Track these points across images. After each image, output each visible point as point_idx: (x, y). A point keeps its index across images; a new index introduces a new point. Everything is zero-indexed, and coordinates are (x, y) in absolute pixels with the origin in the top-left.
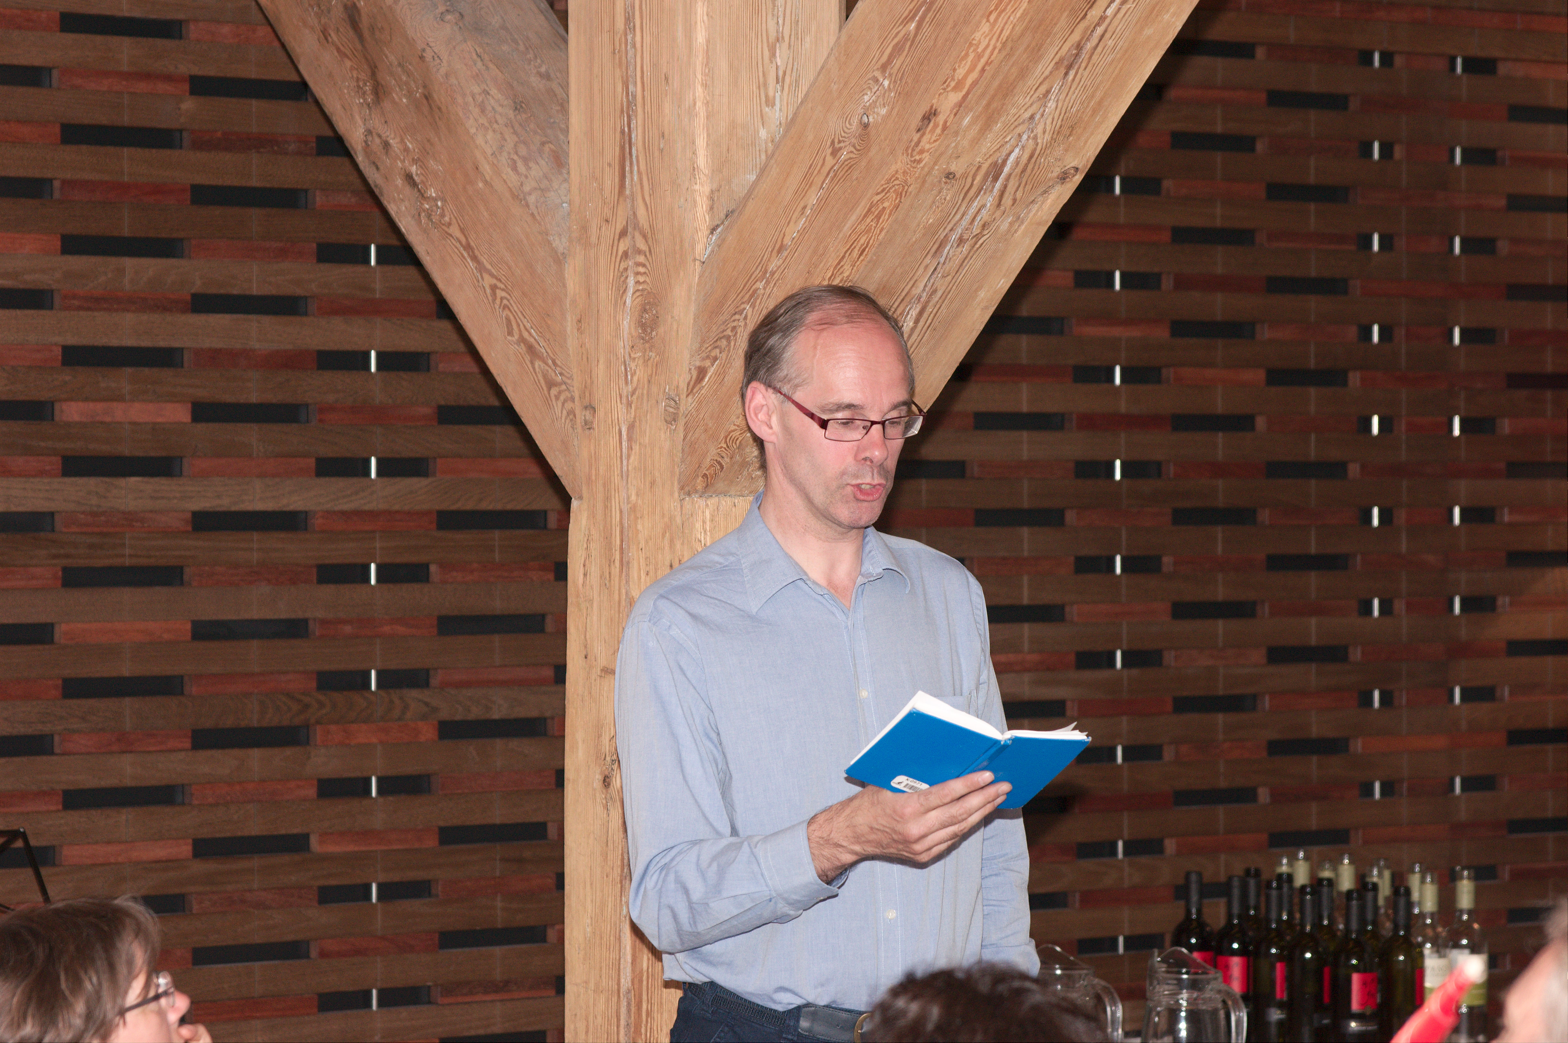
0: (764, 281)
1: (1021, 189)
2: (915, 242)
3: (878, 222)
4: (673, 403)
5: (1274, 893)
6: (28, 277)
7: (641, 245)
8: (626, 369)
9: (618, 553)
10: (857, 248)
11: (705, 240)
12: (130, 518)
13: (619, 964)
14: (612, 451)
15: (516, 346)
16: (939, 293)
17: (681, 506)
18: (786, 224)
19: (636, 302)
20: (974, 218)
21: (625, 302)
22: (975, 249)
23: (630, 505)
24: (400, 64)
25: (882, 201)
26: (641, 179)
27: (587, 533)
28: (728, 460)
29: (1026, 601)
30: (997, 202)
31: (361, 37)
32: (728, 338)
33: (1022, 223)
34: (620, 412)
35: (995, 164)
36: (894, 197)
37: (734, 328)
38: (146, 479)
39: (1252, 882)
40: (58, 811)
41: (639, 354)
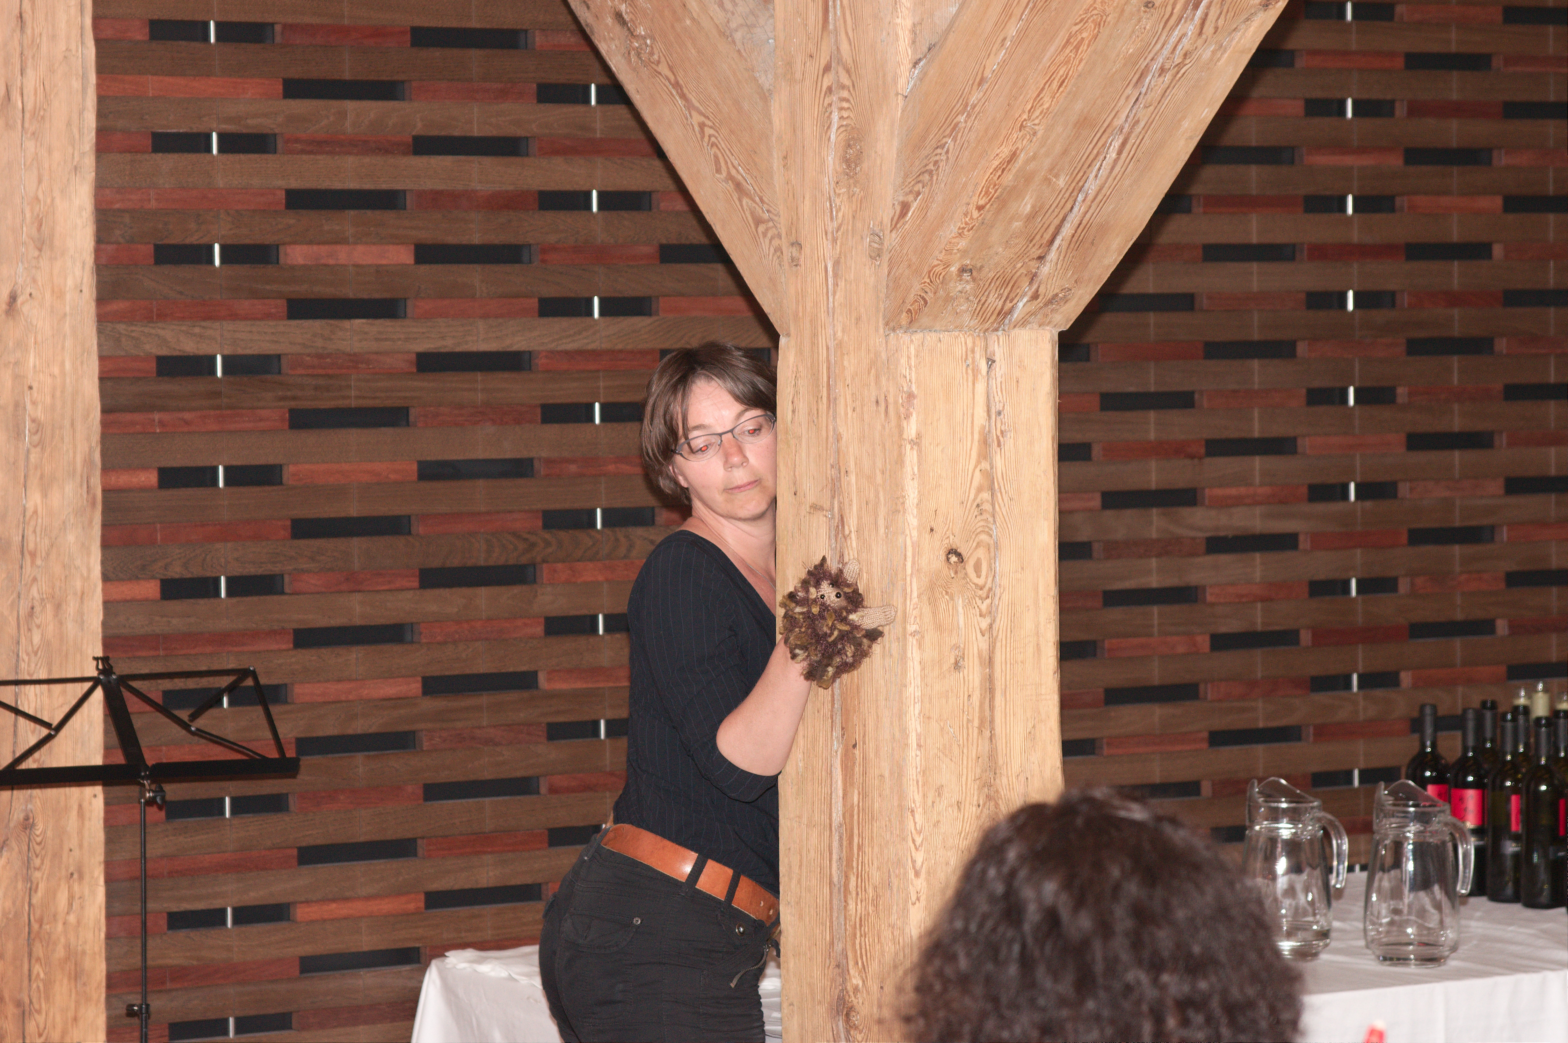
0: (965, 114)
1: (1223, 16)
2: (1115, 73)
3: (1077, 52)
4: (877, 238)
5: (1509, 725)
6: (250, 122)
7: (845, 80)
8: (831, 205)
9: (825, 389)
10: (1057, 79)
11: (908, 74)
12: (355, 360)
13: (831, 798)
14: (818, 287)
15: (724, 183)
16: (1142, 124)
17: (887, 342)
18: (986, 56)
19: (840, 138)
20: (1176, 47)
21: (830, 137)
22: (1177, 78)
23: (836, 342)
25: (1080, 31)
26: (844, 15)
27: (795, 369)
28: (931, 295)
29: (1256, 434)
30: (1198, 31)
32: (931, 173)
33: (1225, 51)
34: (827, 249)
36: (1093, 26)
37: (936, 162)
38: (370, 321)
39: (1488, 715)
40: (288, 650)
41: (844, 190)
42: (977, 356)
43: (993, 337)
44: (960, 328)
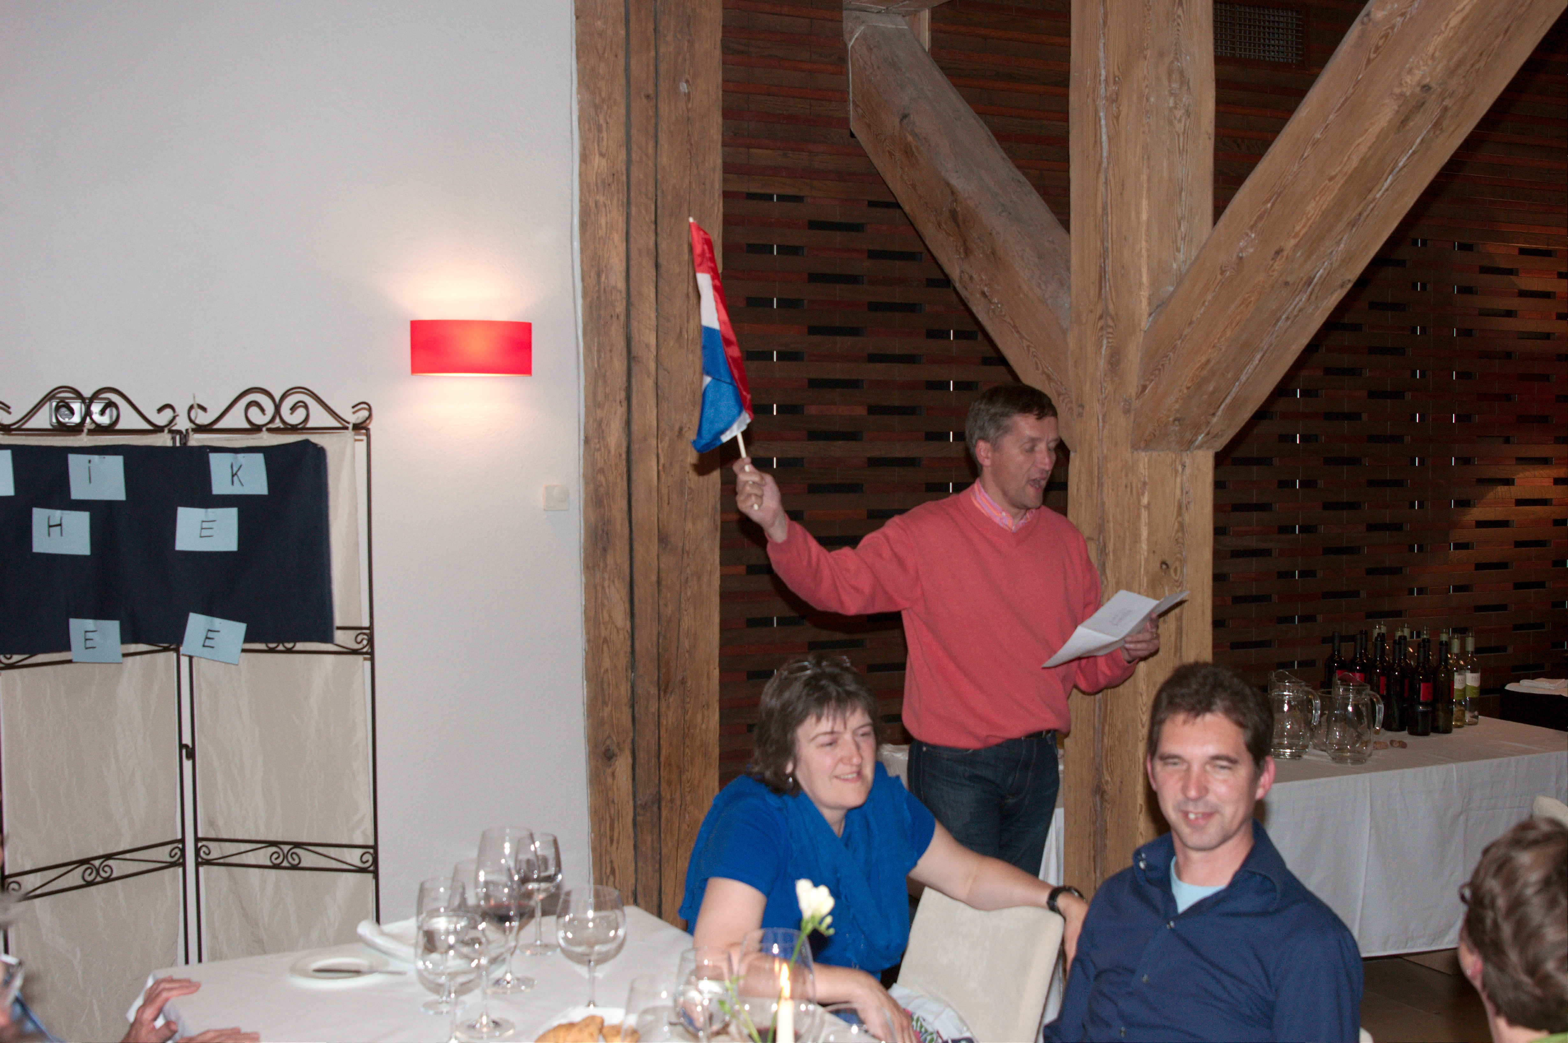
0: (1181, 340)
1: (1321, 291)
2: (1264, 319)
4: (1128, 403)
6: (792, 346)
7: (1110, 323)
8: (1101, 386)
9: (1096, 479)
11: (1146, 320)
14: (1093, 428)
16: (1273, 346)
17: (1132, 456)
18: (1194, 311)
19: (1107, 352)
20: (1296, 306)
21: (1101, 353)
22: (1294, 323)
23: (1103, 455)
24: (979, 238)
25: (1250, 297)
26: (1111, 290)
27: (1079, 469)
28: (1158, 432)
30: (1308, 298)
31: (958, 226)
32: (1160, 370)
33: (1319, 310)
34: (1098, 408)
35: (1310, 277)
37: (1163, 365)
38: (846, 442)
41: (1109, 379)
42: (1177, 463)
43: (1184, 454)
44: (1169, 449)
